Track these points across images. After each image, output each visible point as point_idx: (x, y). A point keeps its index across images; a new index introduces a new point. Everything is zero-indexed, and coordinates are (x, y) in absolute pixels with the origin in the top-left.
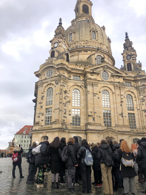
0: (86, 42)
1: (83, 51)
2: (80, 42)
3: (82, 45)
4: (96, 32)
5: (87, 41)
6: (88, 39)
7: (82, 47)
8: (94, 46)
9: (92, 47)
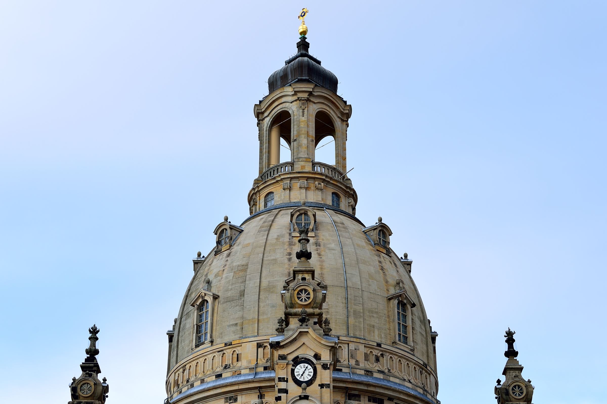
0: (376, 352)
1: (367, 399)
2: (352, 346)
3: (362, 365)
4: (409, 306)
5: (379, 345)
6: (383, 336)
7: (362, 372)
8: (404, 380)
9: (397, 381)
